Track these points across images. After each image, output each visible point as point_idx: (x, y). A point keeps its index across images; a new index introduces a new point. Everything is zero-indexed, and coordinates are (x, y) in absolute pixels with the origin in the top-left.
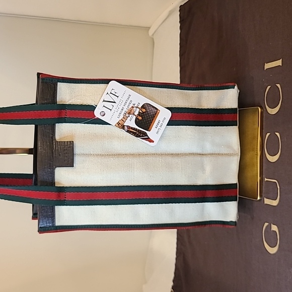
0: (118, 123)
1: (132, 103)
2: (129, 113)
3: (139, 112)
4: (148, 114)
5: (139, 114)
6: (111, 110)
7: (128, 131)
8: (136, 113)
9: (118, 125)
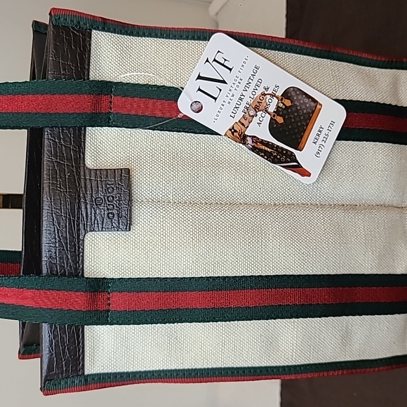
0: (233, 130)
1: (262, 86)
2: (256, 109)
3: (278, 107)
4: (297, 111)
5: (278, 111)
6: (215, 99)
7: (254, 149)
8: (272, 109)
9: (233, 133)
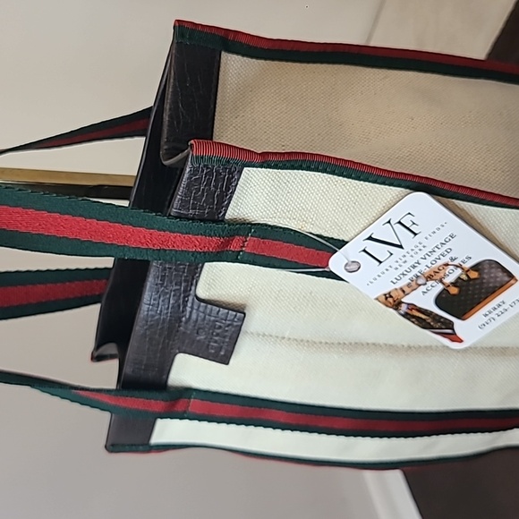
0: (388, 296)
1: (449, 256)
3: (459, 278)
4: (481, 284)
6: (380, 262)
7: (406, 316)
8: (449, 280)
9: (386, 298)
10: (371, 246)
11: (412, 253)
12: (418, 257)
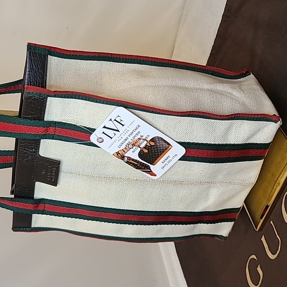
0: (118, 153)
1: (139, 135)
2: (134, 145)
3: (146, 145)
4: (157, 148)
5: (145, 147)
6: (111, 138)
7: (127, 162)
8: (143, 146)
9: (117, 155)
10: (106, 131)
11: (124, 134)
12: (126, 136)
